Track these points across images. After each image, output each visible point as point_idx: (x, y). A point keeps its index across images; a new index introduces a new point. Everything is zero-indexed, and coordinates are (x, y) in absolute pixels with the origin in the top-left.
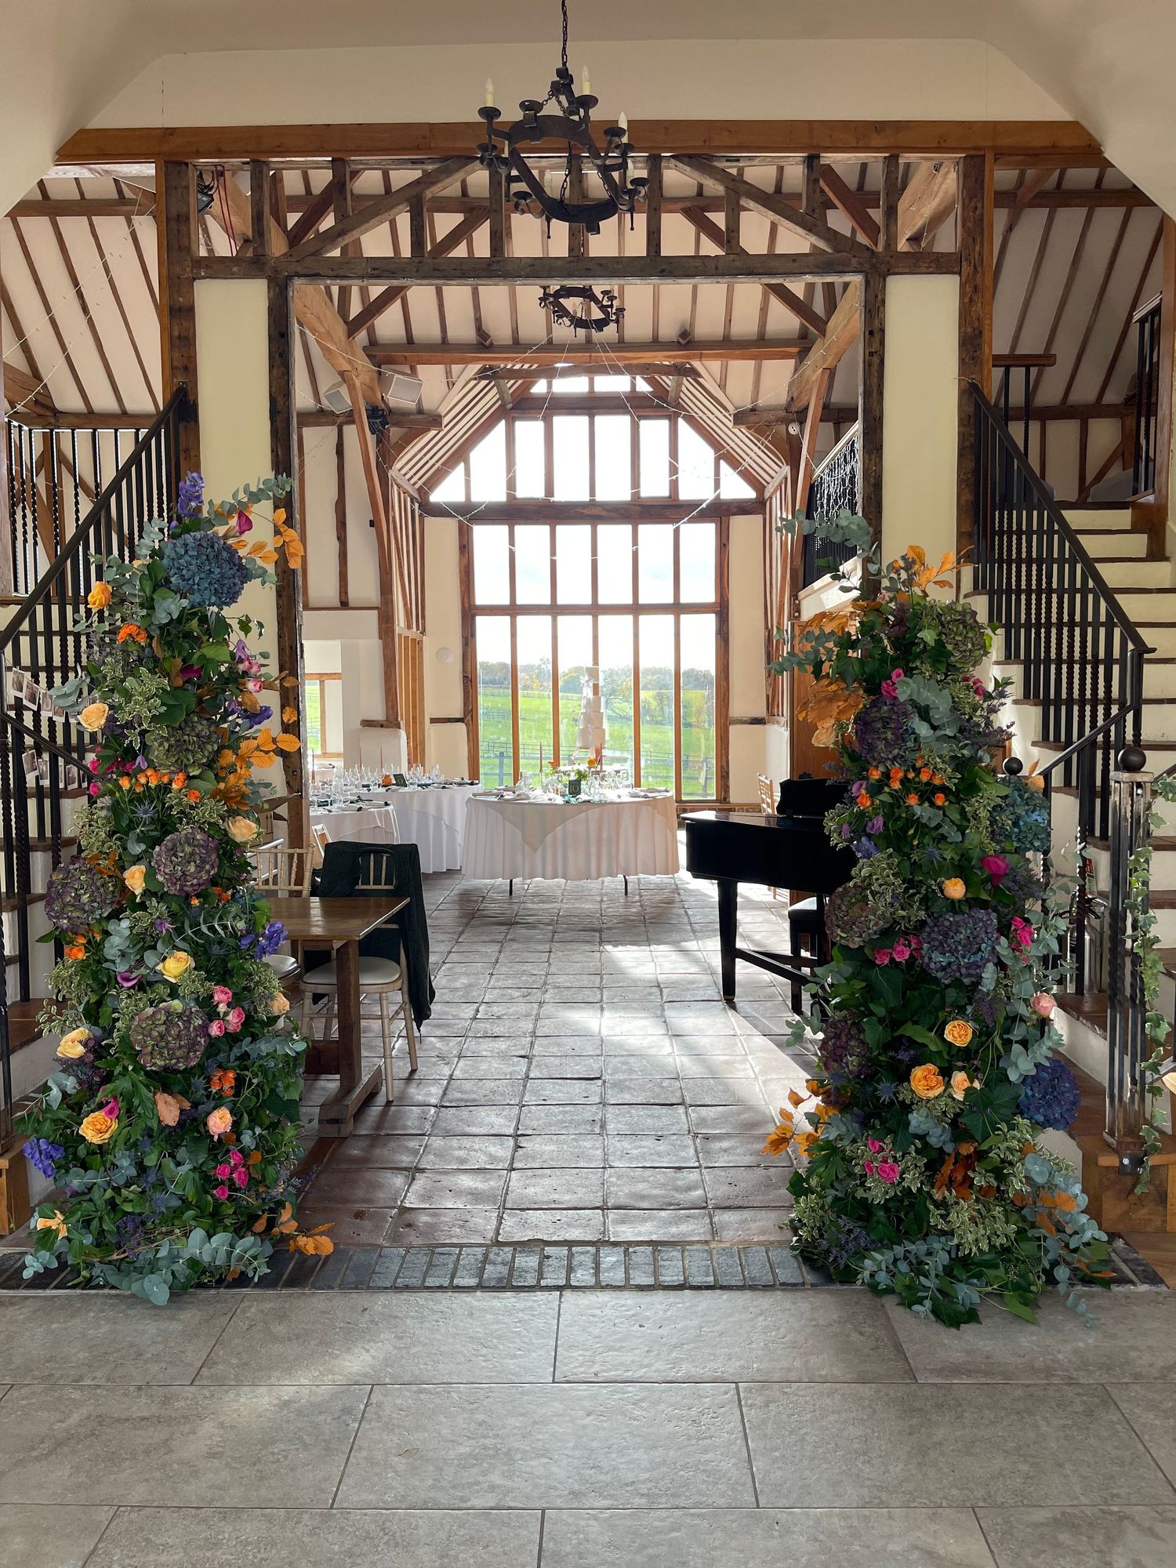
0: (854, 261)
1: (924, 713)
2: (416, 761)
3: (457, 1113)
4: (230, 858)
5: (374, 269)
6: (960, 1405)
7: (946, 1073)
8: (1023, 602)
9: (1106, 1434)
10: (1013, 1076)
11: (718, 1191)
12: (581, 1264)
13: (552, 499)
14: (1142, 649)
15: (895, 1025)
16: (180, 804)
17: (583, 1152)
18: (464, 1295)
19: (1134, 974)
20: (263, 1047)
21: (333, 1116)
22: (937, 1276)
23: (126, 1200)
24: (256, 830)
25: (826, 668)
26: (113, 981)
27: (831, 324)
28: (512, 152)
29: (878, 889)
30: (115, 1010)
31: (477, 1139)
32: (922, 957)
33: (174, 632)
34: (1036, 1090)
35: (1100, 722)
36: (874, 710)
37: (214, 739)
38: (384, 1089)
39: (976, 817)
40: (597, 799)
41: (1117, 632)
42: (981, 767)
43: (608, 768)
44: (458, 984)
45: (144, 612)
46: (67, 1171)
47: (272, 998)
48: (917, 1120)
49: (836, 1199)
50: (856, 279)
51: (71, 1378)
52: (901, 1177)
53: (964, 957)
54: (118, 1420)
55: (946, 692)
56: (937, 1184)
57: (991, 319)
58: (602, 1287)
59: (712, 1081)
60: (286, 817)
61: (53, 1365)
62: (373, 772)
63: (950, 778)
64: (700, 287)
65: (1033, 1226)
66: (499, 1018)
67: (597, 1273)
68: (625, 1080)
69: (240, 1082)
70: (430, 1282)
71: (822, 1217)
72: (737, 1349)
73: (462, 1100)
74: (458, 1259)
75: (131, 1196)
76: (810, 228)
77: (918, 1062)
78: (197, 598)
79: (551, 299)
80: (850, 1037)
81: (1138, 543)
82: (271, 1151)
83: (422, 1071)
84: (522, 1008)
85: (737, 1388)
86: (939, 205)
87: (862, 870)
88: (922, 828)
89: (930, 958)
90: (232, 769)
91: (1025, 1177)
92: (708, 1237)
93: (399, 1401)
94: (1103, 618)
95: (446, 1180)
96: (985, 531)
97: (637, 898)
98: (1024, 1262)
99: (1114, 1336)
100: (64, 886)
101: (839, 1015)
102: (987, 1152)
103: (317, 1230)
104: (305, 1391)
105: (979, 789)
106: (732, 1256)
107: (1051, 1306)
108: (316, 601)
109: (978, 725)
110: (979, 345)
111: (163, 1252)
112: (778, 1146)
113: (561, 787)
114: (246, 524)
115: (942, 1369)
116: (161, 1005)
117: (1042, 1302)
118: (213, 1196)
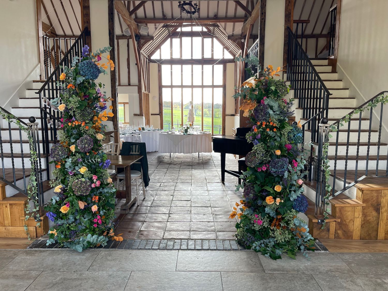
1: (271, 108)
2: (147, 124)
3: (155, 208)
4: (97, 144)
6: (276, 278)
7: (275, 198)
8: (299, 83)
9: (312, 286)
10: (291, 199)
11: (218, 227)
12: (184, 244)
13: (182, 58)
14: (329, 95)
15: (262, 186)
16: (83, 129)
17: (185, 218)
18: (155, 251)
19: (323, 175)
20: (105, 190)
21: (124, 208)
22: (271, 248)
24: (103, 137)
26: (68, 174)
27: (253, 12)
29: (259, 152)
30: (68, 181)
31: (159, 214)
32: (269, 170)
33: (82, 86)
34: (297, 203)
35: (318, 112)
36: (259, 107)
37: (92, 113)
38: (137, 202)
39: (284, 134)
40: (192, 134)
41: (323, 91)
42: (286, 122)
43: (195, 127)
44: (156, 178)
45: (74, 81)
46: (57, 220)
47: (107, 178)
48: (267, 210)
49: (247, 229)
51: (58, 269)
52: (263, 224)
53: (280, 169)
54: (69, 279)
55: (277, 102)
56: (272, 225)
57: (293, 10)
58: (189, 250)
59: (218, 201)
60: (114, 136)
61: (54, 266)
62: (136, 126)
63: (278, 125)
64: (220, 1)
65: (295, 236)
66: (166, 186)
67: (187, 246)
68: (196, 201)
69: (100, 199)
70: (146, 248)
71: (243, 233)
72: (221, 264)
73: (156, 205)
74: (154, 242)
75: (73, 226)
77: (268, 195)
78: (87, 77)
79: (181, 6)
80: (251, 189)
81: (330, 68)
82: (108, 216)
83: (147, 198)
84: (172, 184)
85: (221, 273)
87: (255, 148)
88: (270, 137)
89: (271, 170)
90: (97, 121)
91: (294, 224)
92: (215, 238)
93: (138, 275)
94: (319, 87)
95: (151, 224)
96: (290, 65)
97: (201, 158)
98: (293, 245)
99: (315, 263)
100: (55, 150)
101: (248, 184)
102: (284, 218)
103: (119, 235)
104: (115, 273)
105: (285, 128)
106: (221, 243)
107: (299, 255)
108: (122, 84)
109: (285, 111)
110: (290, 17)
111: (81, 240)
112: (233, 217)
113: (183, 131)
114: (100, 59)
115: (271, 270)
116: (79, 180)
117: (297, 254)
118: (93, 226)
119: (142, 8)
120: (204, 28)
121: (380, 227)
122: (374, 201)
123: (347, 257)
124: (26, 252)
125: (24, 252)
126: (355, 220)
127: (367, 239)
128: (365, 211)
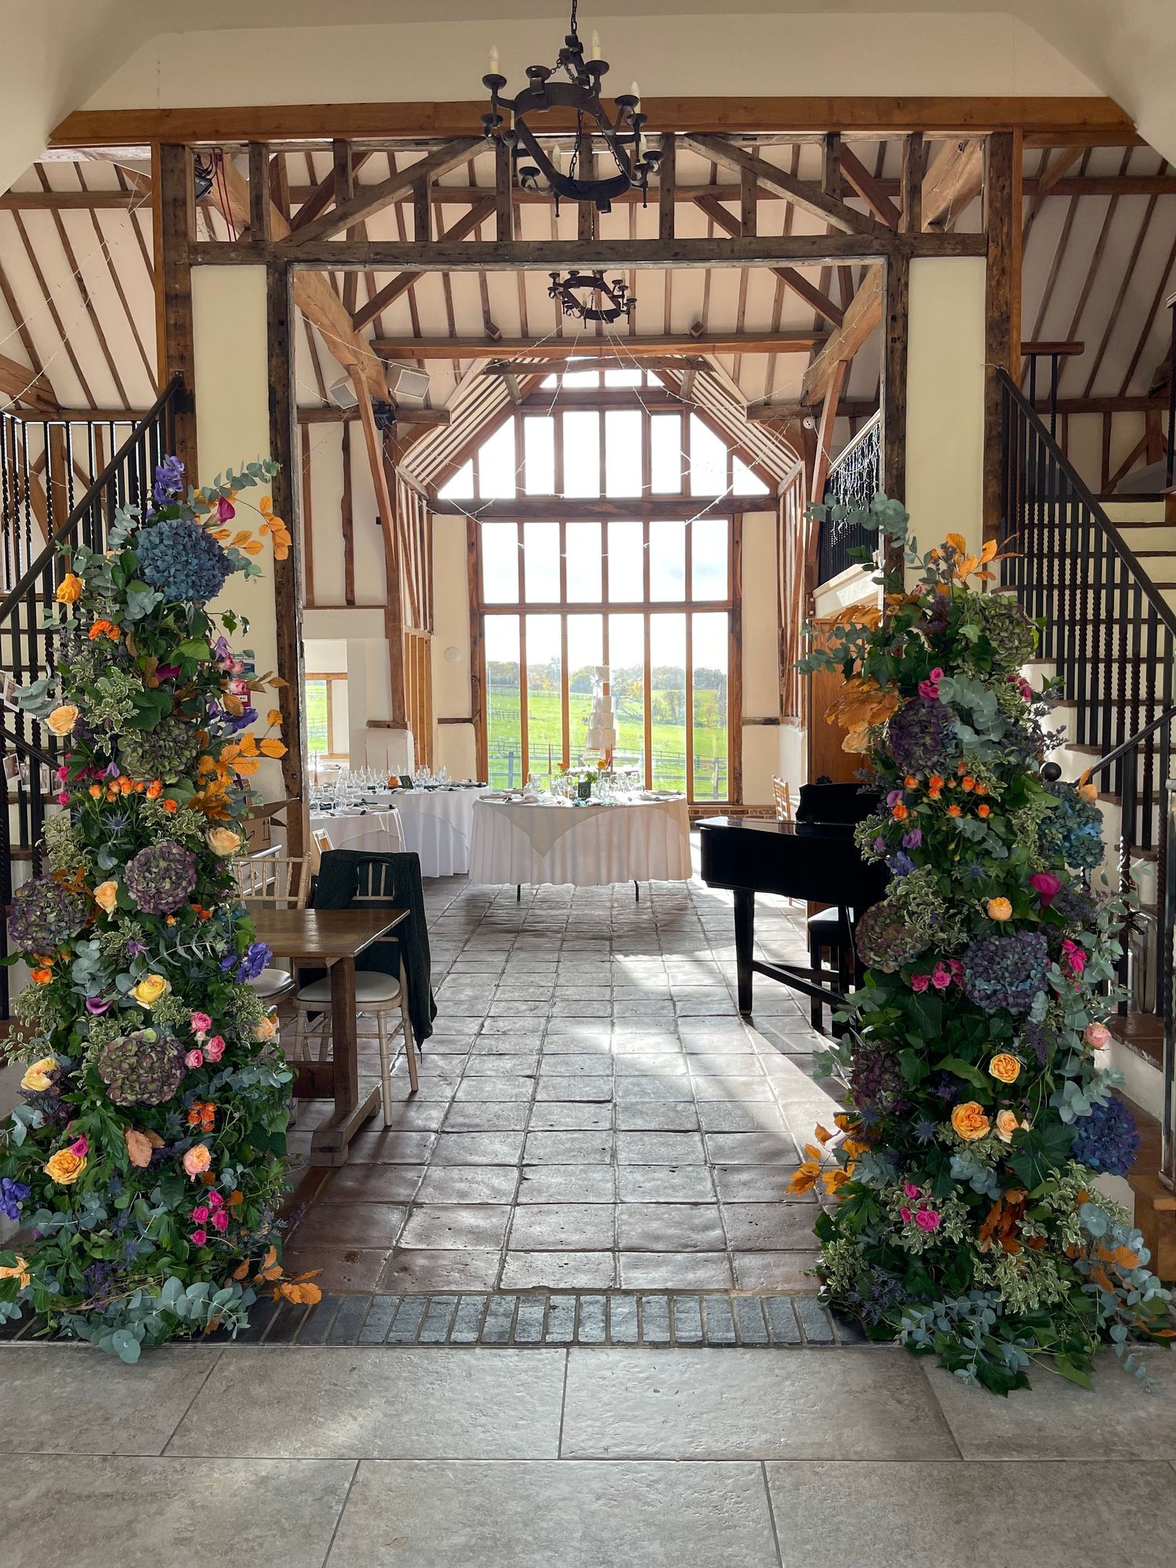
0: (877, 243)
1: (967, 717)
2: (423, 763)
3: (459, 1140)
4: (211, 873)
5: (377, 254)
6: (1012, 1488)
7: (991, 1111)
8: (1056, 598)
10: (1066, 1116)
11: (737, 1230)
12: (590, 1316)
13: (562, 495)
15: (934, 1057)
16: (154, 815)
17: (592, 1186)
18: (462, 1352)
20: (246, 1078)
21: (327, 1144)
22: (982, 1336)
23: (96, 1246)
24: (239, 842)
25: (857, 666)
26: (83, 1007)
27: (848, 314)
28: (519, 123)
29: (915, 909)
30: (84, 1039)
31: (480, 1169)
32: (965, 985)
33: (150, 628)
34: (1091, 1131)
35: (1142, 726)
36: (911, 713)
37: (192, 744)
38: (382, 1111)
39: (1023, 829)
40: (607, 801)
41: (1161, 629)
42: (1027, 776)
43: (618, 770)
44: (462, 997)
45: (117, 607)
46: (33, 1212)
47: (255, 1023)
48: (959, 1164)
49: (869, 1247)
50: (877, 263)
51: (31, 1446)
52: (941, 1225)
53: (1011, 984)
54: (79, 1497)
55: (991, 693)
56: (982, 1236)
57: (1020, 303)
58: (613, 1344)
59: (728, 1104)
60: (285, 822)
61: (14, 1430)
62: (378, 773)
63: (995, 788)
64: (713, 271)
65: (1087, 1280)
66: (504, 1033)
67: (607, 1328)
68: (637, 1103)
69: (220, 1115)
70: (426, 1336)
71: (852, 1265)
72: (763, 1420)
73: (464, 1125)
74: (457, 1310)
75: (101, 1241)
76: (830, 209)
77: (959, 1099)
78: (172, 591)
79: (561, 289)
80: (885, 1071)
82: (255, 1190)
83: (423, 1092)
84: (529, 1023)
85: (763, 1467)
86: (963, 186)
87: (897, 888)
88: (963, 841)
89: (974, 986)
90: (213, 778)
91: (1080, 1229)
92: (728, 1286)
93: (387, 1480)
94: (1145, 615)
95: (446, 1217)
96: (1014, 525)
97: (649, 904)
98: (1076, 1320)
100: (29, 904)
101: (872, 1045)
102: (1038, 1201)
103: (303, 1277)
104: (285, 1466)
105: (1027, 800)
106: (754, 1308)
107: (1106, 1368)
108: (319, 599)
109: (1025, 729)
110: (1008, 331)
111: (135, 1303)
112: (803, 1184)
113: (570, 789)
114: (228, 512)
115: (987, 1448)
116: (133, 1034)
117: (1096, 1363)
118: (189, 1241)
119: (403, 299)
120: (651, 375)
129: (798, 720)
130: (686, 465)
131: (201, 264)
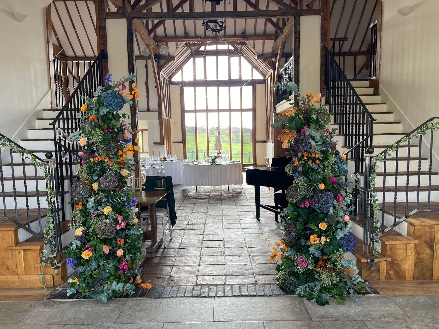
0: (291, 12)
1: (313, 138)
2: (169, 154)
3: (184, 250)
4: (121, 180)
5: (156, 15)
6: (324, 326)
7: (319, 237)
8: (339, 107)
10: (338, 238)
11: (257, 270)
12: (219, 290)
13: (206, 80)
14: (373, 120)
15: (306, 224)
16: (107, 165)
17: (219, 260)
18: (188, 299)
19: (371, 210)
20: (131, 232)
21: (150, 251)
22: (317, 292)
23: (95, 274)
24: (128, 173)
26: (90, 215)
27: (284, 30)
29: (300, 187)
30: (90, 222)
31: (190, 257)
32: (313, 206)
33: (105, 118)
34: (344, 241)
35: (361, 140)
36: (299, 137)
37: (116, 147)
38: (163, 244)
39: (327, 167)
40: (220, 164)
41: (366, 115)
42: (329, 153)
43: (223, 155)
44: (183, 215)
45: (96, 112)
46: (78, 267)
47: (133, 219)
48: (312, 250)
49: (289, 272)
50: (292, 17)
51: (81, 323)
52: (307, 265)
53: (324, 205)
55: (319, 132)
56: (317, 267)
57: (330, 28)
58: (226, 296)
59: (254, 241)
60: (134, 169)
61: (76, 319)
62: (157, 157)
63: (320, 156)
64: (247, 20)
65: (343, 278)
66: (194, 224)
67: (224, 293)
68: (230, 241)
69: (125, 242)
70: (178, 295)
71: (285, 277)
72: (263, 312)
73: (185, 247)
74: (186, 289)
75: (96, 273)
76: (279, 3)
77: (312, 234)
78: (111, 108)
79: (206, 24)
80: (293, 228)
81: (371, 90)
82: (134, 261)
83: (174, 239)
84: (201, 221)
85: (263, 322)
87: (296, 181)
88: (313, 170)
89: (315, 206)
90: (121, 156)
91: (341, 265)
92: (254, 283)
93: (171, 327)
94: (362, 111)
95: (182, 268)
96: (328, 88)
97: (232, 191)
98: (341, 288)
99: (366, 308)
100: (76, 188)
101: (290, 222)
102: (331, 258)
103: (147, 282)
104: (146, 325)
105: (328, 159)
106: (261, 288)
107: (348, 300)
108: (141, 109)
109: (328, 141)
110: (326, 35)
111: (105, 288)
112: (273, 258)
113: (210, 160)
114: (124, 88)
115: (318, 318)
116: (103, 221)
117: (346, 299)
118: (118, 273)
119: (162, 26)
120: (230, 46)
121: (435, 266)
122: (427, 237)
123: (400, 300)
124: (43, 303)
125: (42, 304)
126: (408, 258)
127: (421, 279)
128: (418, 248)
129: (272, 141)
130: (240, 71)
131: (109, 18)
